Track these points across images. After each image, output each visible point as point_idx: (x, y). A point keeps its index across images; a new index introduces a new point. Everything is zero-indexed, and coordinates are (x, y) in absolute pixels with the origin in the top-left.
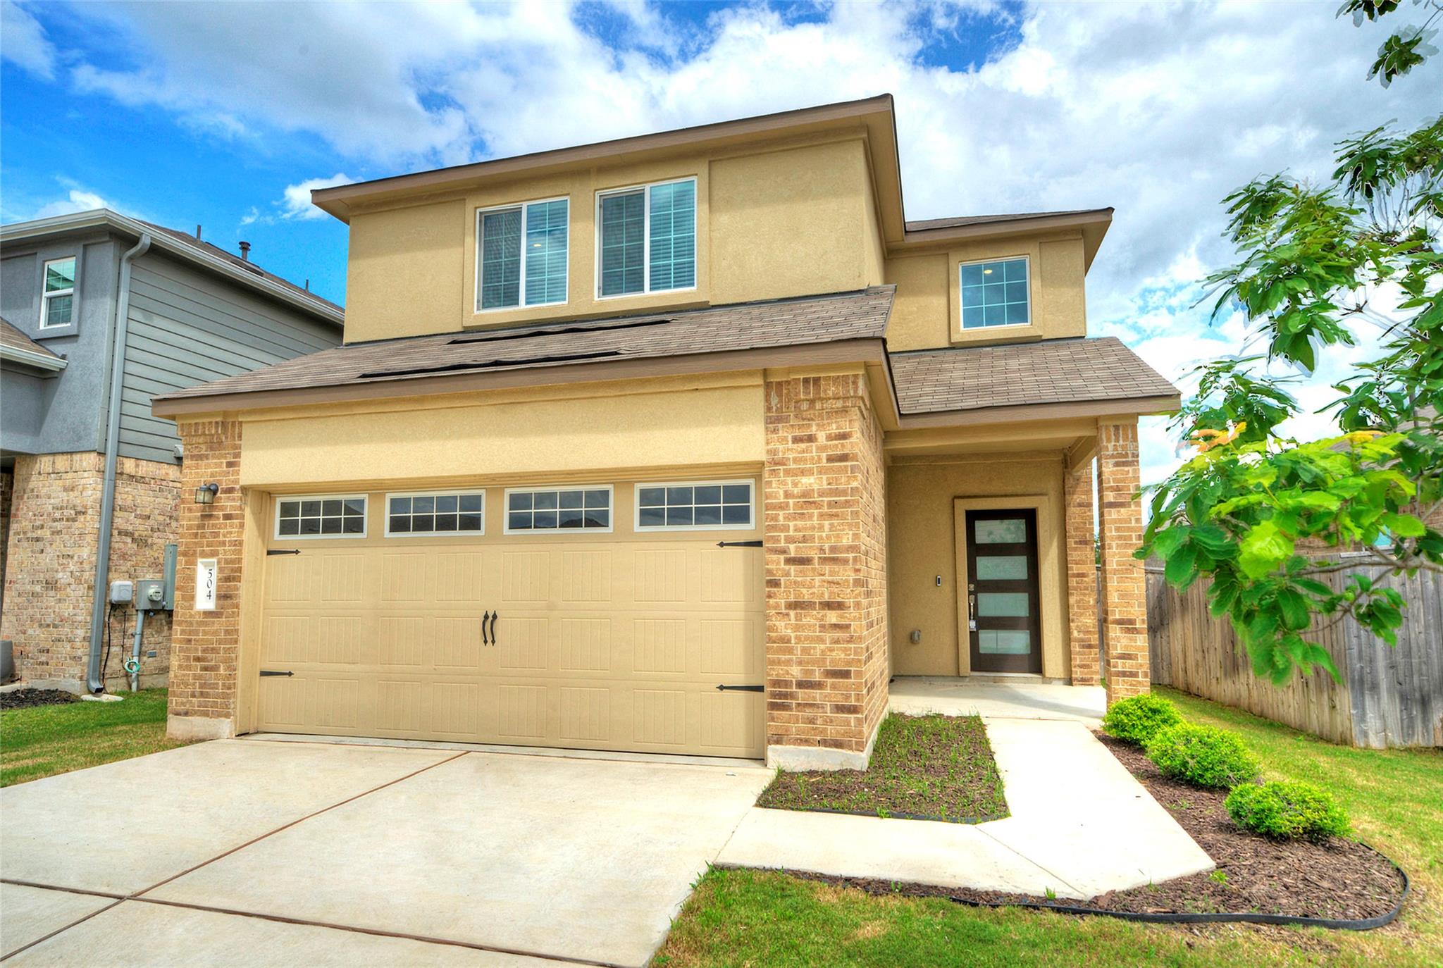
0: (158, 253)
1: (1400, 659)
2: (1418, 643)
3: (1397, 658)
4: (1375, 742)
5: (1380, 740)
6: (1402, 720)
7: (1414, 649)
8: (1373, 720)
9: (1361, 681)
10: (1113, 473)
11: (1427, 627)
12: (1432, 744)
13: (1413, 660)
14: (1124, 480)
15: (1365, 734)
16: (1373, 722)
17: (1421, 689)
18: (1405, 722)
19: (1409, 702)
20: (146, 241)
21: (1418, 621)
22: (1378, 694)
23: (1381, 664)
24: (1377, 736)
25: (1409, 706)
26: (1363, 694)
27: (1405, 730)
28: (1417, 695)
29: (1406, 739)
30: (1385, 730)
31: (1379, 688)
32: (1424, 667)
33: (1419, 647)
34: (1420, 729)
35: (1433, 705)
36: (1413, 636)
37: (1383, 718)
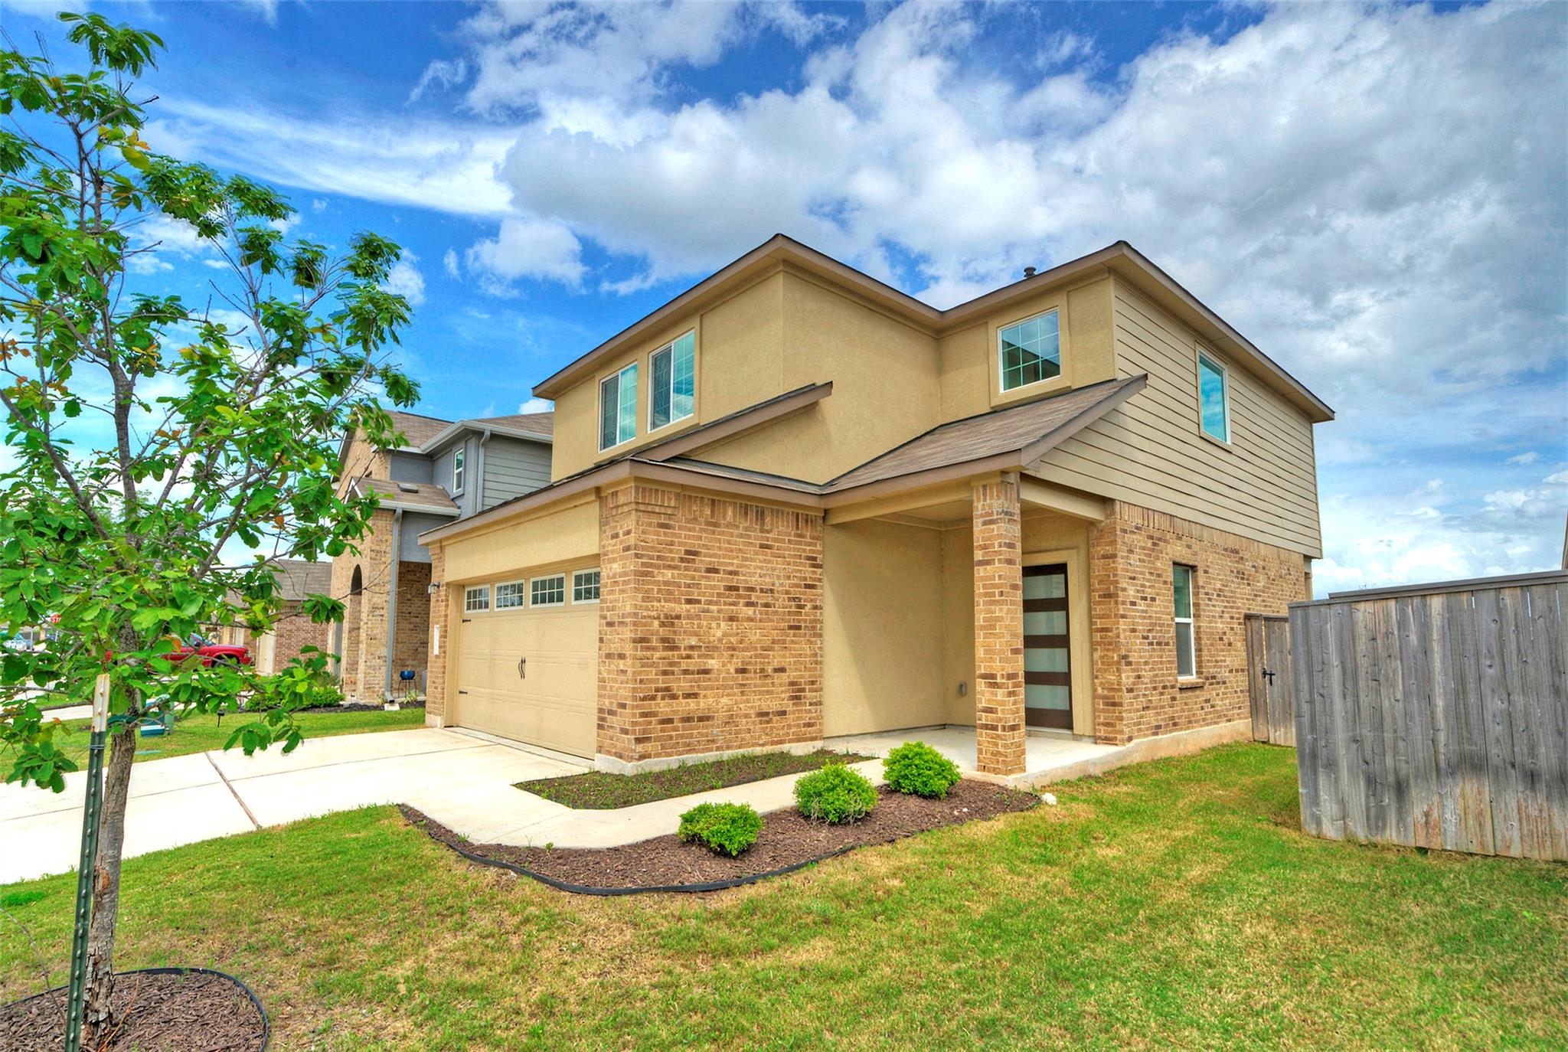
0: (495, 437)
1: (1366, 732)
2: (1393, 714)
3: (1363, 731)
4: (1330, 830)
5: (1337, 830)
6: (1368, 809)
7: (1388, 720)
8: (1327, 804)
9: (1314, 756)
10: (981, 531)
11: (1406, 695)
12: (1412, 843)
13: (1386, 735)
14: (989, 539)
15: (1319, 823)
16: (1328, 807)
17: (1396, 772)
18: (1373, 811)
19: (1379, 787)
20: (487, 433)
21: (1393, 686)
22: (1336, 773)
23: (1340, 736)
24: (1333, 824)
25: (1379, 791)
26: (1315, 772)
27: (1373, 821)
28: (1391, 779)
29: (1374, 832)
30: (1344, 818)
31: (1338, 767)
32: (1401, 744)
33: (1394, 719)
34: (1394, 822)
35: (1414, 794)
36: (1386, 703)
37: (1342, 803)
